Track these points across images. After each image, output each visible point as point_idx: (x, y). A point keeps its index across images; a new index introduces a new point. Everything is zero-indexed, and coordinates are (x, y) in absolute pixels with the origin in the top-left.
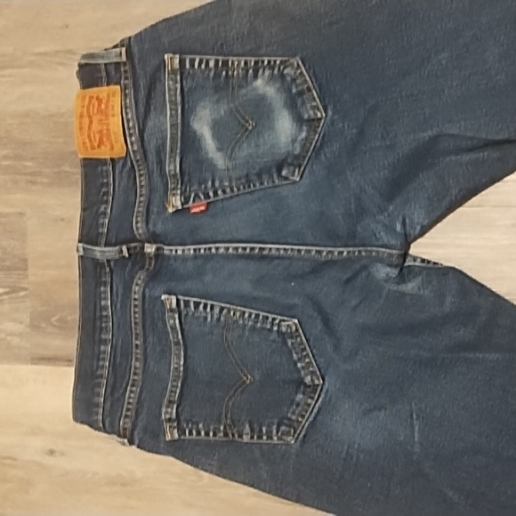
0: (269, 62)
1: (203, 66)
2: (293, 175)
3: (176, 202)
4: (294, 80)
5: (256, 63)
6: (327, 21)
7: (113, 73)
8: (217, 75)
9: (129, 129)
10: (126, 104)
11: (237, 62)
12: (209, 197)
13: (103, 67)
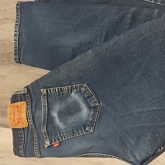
0: (76, 86)
1: (54, 92)
2: (90, 130)
3: (48, 143)
4: (85, 92)
5: (71, 87)
6: (93, 69)
7: (23, 97)
8: (59, 94)
9: (29, 117)
10: (28, 107)
11: (65, 88)
12: (60, 140)
13: (19, 95)
